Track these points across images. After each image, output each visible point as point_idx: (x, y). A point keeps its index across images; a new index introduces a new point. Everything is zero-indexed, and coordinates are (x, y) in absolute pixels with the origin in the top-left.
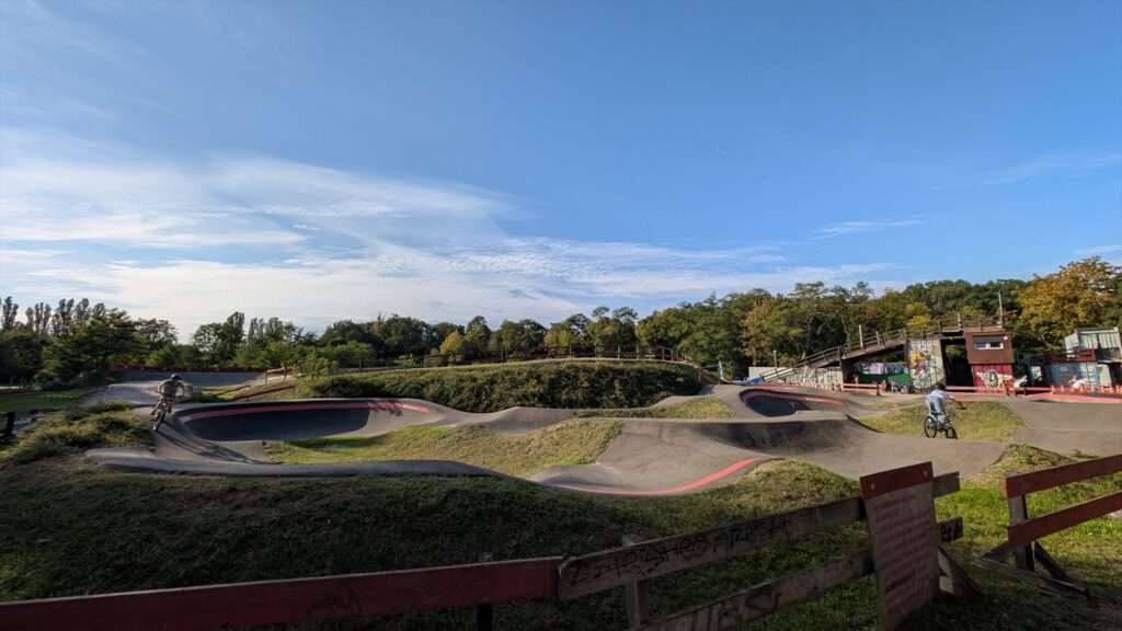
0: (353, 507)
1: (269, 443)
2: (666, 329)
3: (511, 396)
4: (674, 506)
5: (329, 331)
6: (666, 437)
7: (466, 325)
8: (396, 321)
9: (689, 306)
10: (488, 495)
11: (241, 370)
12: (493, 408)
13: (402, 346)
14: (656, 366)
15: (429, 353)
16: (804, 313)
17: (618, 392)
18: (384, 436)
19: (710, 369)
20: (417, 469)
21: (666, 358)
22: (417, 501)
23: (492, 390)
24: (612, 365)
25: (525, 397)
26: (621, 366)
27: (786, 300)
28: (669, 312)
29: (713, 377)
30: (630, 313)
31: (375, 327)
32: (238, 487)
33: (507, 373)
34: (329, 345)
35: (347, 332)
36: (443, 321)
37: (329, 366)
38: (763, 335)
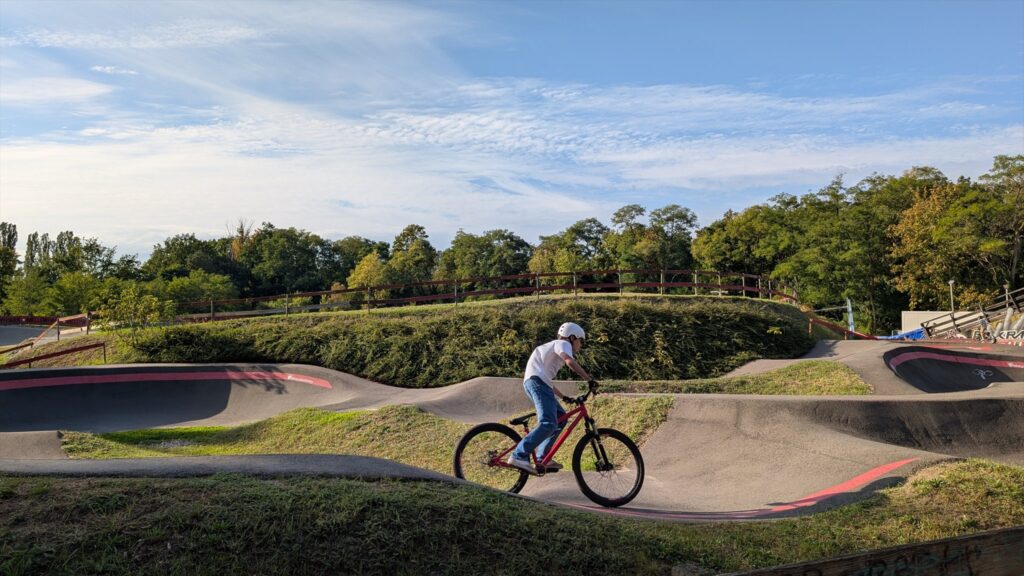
0: (207, 523)
1: (68, 435)
2: (749, 245)
3: (471, 358)
4: (761, 536)
5: (158, 253)
6: (748, 424)
7: (391, 242)
8: (271, 234)
9: (793, 201)
10: (434, 510)
11: (17, 320)
12: (440, 379)
13: (281, 278)
14: (731, 307)
15: (329, 288)
16: (1010, 211)
17: (660, 353)
18: (256, 426)
19: (829, 315)
20: (313, 468)
21: (748, 294)
22: (314, 517)
23: (439, 349)
24: (649, 305)
25: (496, 360)
26: (666, 306)
27: (976, 187)
28: (754, 212)
29: (834, 328)
30: (682, 217)
31: (234, 244)
32: (18, 491)
33: (465, 319)
34: (159, 278)
35: (186, 254)
36: (351, 234)
37: (161, 309)
38: (930, 254)
